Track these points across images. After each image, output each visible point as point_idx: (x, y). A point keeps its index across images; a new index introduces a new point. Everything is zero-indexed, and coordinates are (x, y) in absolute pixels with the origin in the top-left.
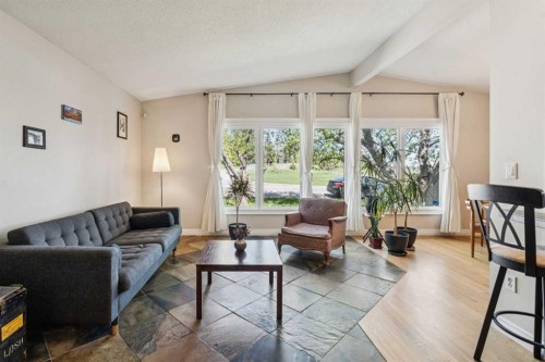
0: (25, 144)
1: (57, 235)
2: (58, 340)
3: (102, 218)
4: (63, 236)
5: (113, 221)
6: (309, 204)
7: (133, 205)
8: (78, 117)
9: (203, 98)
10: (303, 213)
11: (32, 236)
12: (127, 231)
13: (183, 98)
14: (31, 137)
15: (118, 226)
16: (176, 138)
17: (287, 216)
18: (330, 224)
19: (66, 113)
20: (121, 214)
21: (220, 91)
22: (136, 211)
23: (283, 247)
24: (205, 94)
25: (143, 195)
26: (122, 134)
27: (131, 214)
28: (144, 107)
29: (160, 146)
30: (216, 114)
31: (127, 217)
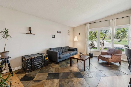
0: (52, 37)
1: (55, 50)
2: (53, 63)
3: (63, 48)
4: (56, 50)
5: (65, 49)
6: (110, 50)
7: (70, 47)
8: (60, 33)
9: (85, 25)
10: (108, 52)
11: (52, 49)
12: (68, 51)
13: (81, 26)
14: (53, 36)
15: (66, 50)
16: (79, 34)
17: (101, 52)
18: (112, 55)
19: (58, 32)
20: (67, 48)
21: (88, 23)
22: (70, 48)
23: (99, 59)
24: (85, 24)
25: (74, 45)
26: (69, 34)
27: (69, 48)
28: (74, 29)
29: (76, 36)
30: (87, 28)
31: (68, 49)
